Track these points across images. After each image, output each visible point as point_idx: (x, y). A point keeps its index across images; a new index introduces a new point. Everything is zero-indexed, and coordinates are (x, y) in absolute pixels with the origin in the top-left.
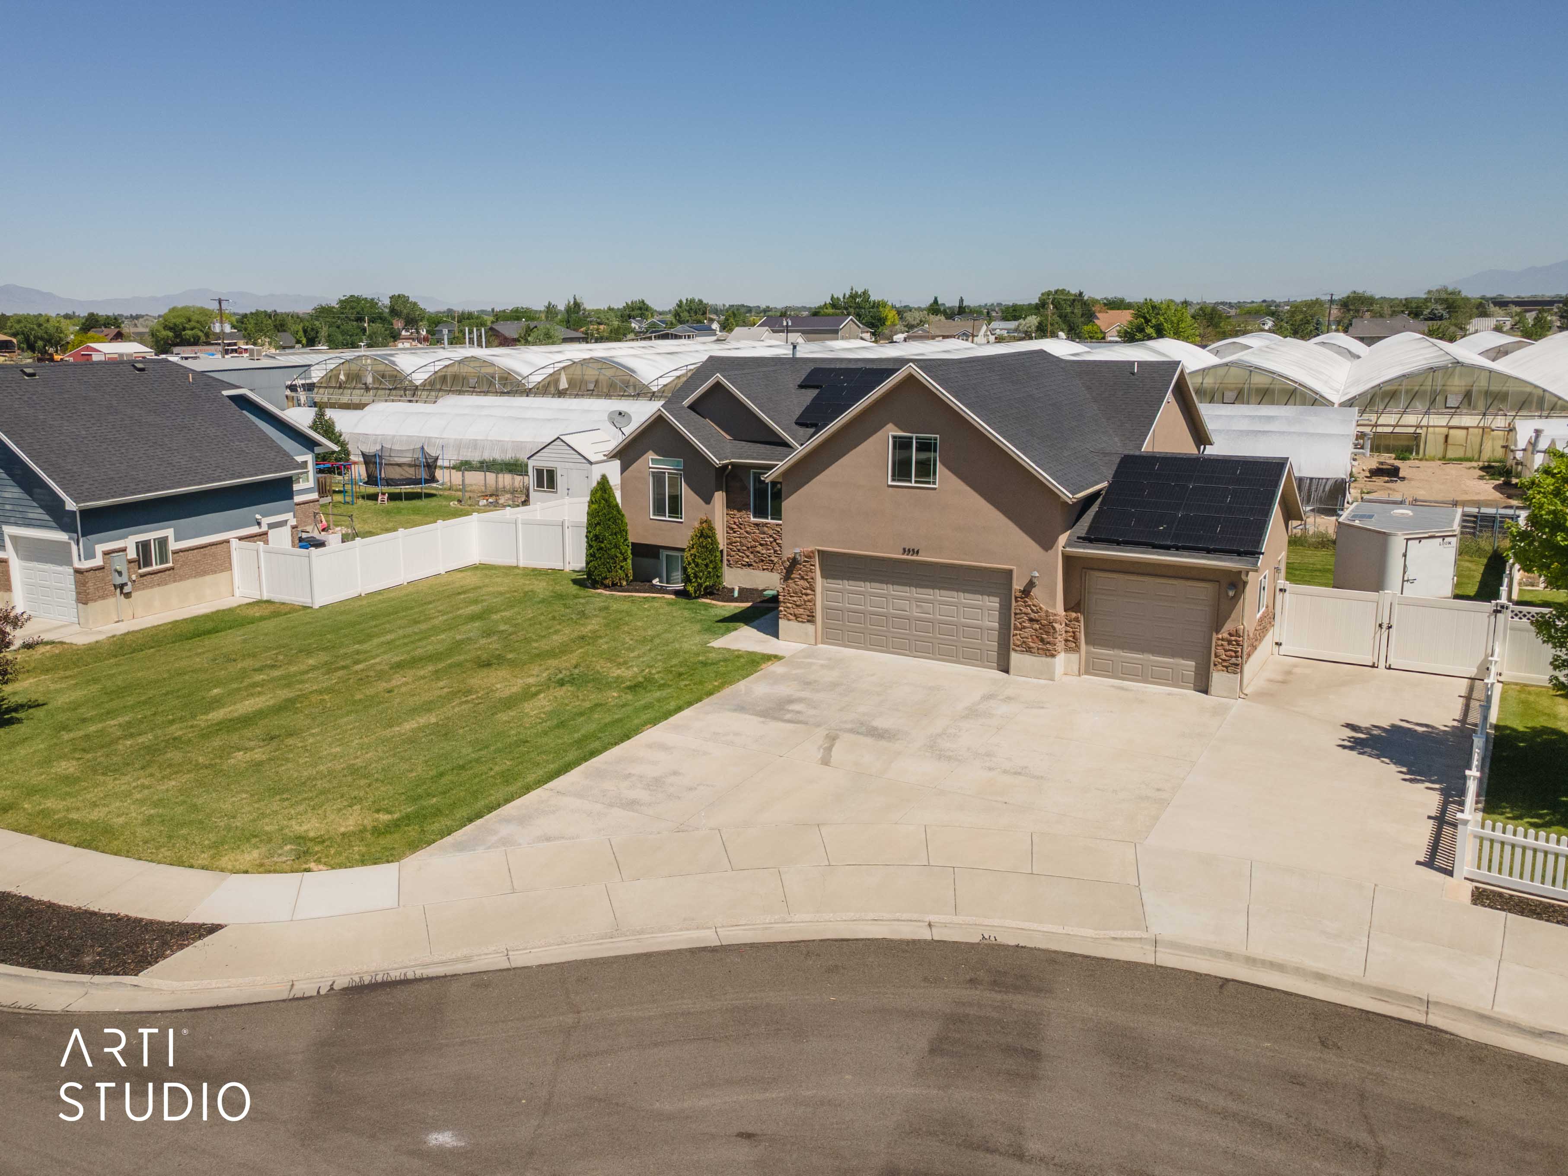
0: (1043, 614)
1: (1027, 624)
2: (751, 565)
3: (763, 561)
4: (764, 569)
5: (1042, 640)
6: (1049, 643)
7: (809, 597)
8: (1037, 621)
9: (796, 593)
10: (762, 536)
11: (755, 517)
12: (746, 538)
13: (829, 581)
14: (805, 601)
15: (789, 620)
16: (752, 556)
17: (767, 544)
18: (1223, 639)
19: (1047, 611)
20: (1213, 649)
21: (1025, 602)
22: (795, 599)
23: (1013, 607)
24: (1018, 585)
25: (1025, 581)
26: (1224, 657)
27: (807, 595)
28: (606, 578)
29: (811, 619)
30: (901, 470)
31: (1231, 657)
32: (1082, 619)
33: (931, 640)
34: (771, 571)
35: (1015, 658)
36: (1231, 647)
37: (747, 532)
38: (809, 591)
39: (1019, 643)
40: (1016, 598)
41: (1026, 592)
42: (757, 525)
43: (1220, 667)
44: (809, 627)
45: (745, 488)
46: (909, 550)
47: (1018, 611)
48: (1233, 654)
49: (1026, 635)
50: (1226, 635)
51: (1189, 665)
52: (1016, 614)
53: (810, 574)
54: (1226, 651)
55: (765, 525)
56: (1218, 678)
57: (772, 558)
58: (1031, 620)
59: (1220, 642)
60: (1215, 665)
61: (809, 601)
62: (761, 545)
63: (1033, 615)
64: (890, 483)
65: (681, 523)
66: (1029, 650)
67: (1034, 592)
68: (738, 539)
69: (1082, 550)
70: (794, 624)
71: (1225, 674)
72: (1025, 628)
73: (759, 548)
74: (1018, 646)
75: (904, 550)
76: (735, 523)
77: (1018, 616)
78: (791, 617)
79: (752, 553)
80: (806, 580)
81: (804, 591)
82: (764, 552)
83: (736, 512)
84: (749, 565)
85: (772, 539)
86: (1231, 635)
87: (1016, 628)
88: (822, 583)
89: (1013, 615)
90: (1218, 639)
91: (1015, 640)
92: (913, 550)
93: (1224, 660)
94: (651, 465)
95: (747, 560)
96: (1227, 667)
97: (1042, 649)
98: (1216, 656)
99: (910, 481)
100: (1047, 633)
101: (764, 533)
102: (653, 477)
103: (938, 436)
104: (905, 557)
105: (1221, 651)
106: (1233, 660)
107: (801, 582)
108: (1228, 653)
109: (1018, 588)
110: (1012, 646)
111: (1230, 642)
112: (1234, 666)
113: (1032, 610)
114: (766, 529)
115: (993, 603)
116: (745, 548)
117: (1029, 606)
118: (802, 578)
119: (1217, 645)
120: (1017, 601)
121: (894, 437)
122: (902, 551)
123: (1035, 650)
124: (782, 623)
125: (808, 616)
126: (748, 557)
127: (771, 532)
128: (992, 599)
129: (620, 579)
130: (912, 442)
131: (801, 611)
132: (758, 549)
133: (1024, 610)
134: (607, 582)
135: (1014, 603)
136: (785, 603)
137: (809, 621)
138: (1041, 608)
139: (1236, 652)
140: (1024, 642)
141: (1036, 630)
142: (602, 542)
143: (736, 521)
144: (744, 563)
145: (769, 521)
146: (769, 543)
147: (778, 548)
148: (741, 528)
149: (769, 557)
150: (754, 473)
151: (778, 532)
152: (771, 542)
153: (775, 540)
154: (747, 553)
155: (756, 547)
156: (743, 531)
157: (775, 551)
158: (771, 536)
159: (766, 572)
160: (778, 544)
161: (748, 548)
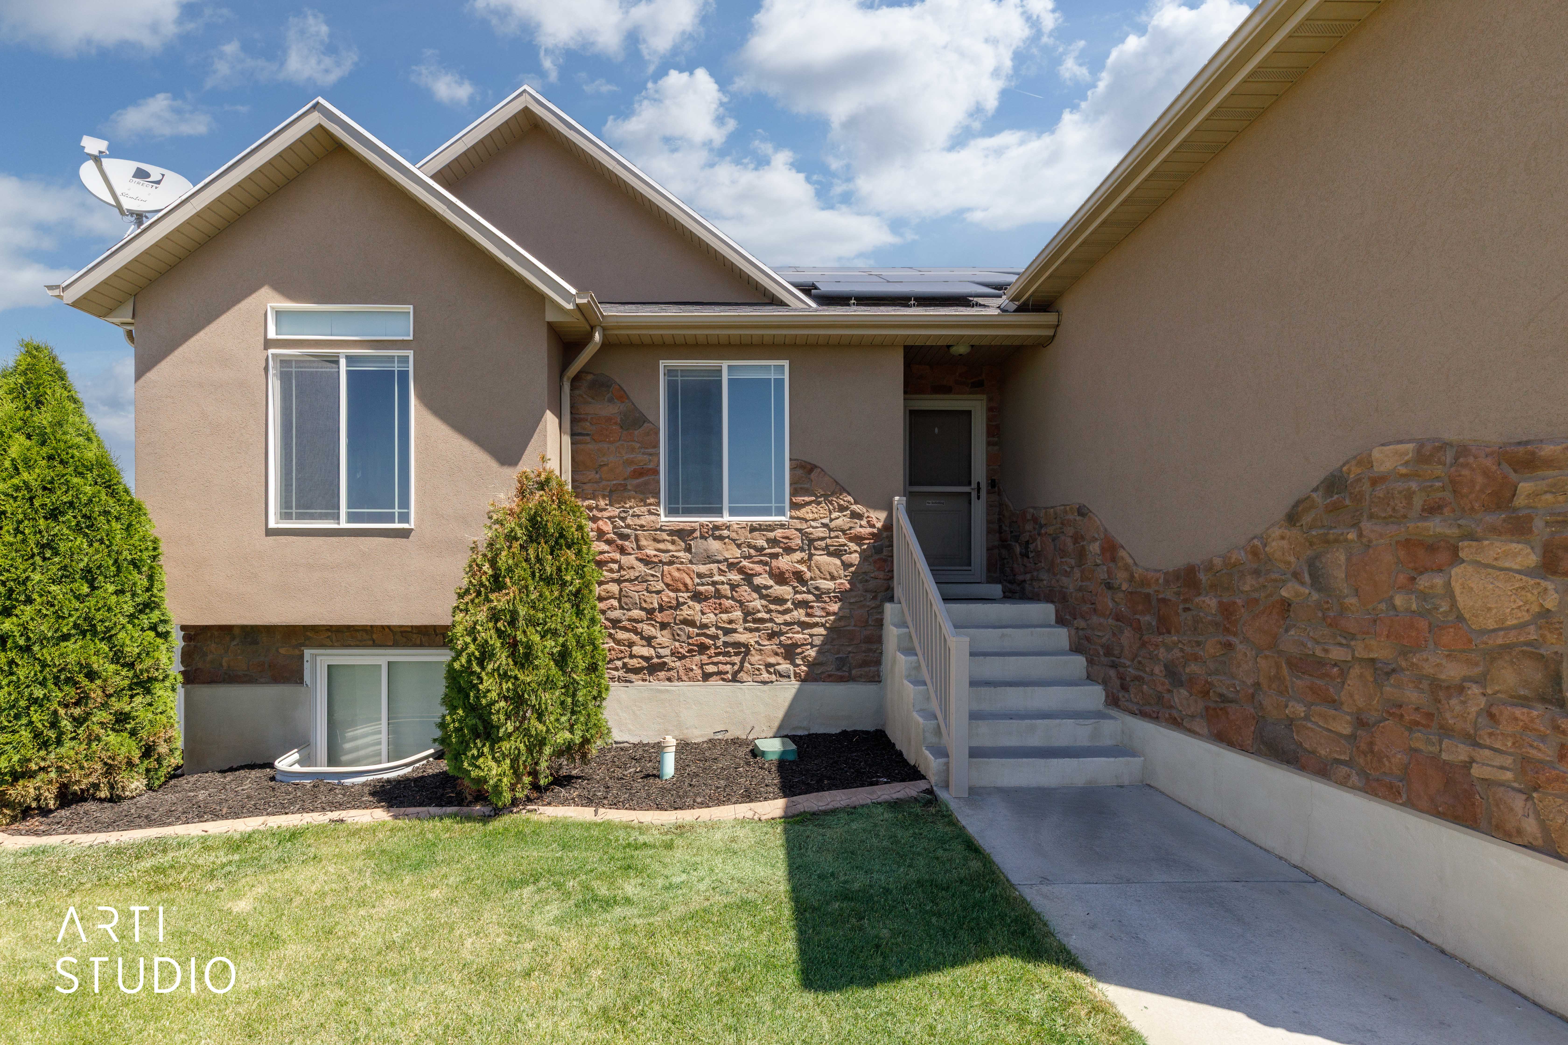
2: (663, 666)
3: (703, 648)
4: (706, 677)
10: (703, 569)
11: (671, 512)
12: (642, 579)
16: (663, 638)
17: (718, 595)
34: (734, 679)
37: (646, 561)
42: (682, 534)
45: (641, 424)
55: (715, 532)
57: (743, 637)
62: (697, 597)
65: (405, 535)
68: (614, 588)
73: (692, 610)
76: (601, 534)
79: (664, 626)
82: (710, 618)
83: (603, 499)
84: (653, 668)
85: (735, 577)
94: (273, 336)
95: (646, 651)
101: (709, 559)
102: (285, 375)
114: (714, 545)
116: (636, 613)
126: (649, 640)
127: (732, 553)
132: (685, 612)
143: (607, 527)
144: (634, 663)
145: (726, 518)
146: (725, 589)
147: (758, 604)
148: (623, 551)
149: (727, 632)
150: (670, 372)
151: (760, 550)
152: (733, 587)
153: (748, 578)
154: (648, 629)
155: (679, 605)
156: (629, 560)
157: (748, 614)
158: (731, 566)
159: (714, 682)
160: (757, 589)
161: (650, 612)
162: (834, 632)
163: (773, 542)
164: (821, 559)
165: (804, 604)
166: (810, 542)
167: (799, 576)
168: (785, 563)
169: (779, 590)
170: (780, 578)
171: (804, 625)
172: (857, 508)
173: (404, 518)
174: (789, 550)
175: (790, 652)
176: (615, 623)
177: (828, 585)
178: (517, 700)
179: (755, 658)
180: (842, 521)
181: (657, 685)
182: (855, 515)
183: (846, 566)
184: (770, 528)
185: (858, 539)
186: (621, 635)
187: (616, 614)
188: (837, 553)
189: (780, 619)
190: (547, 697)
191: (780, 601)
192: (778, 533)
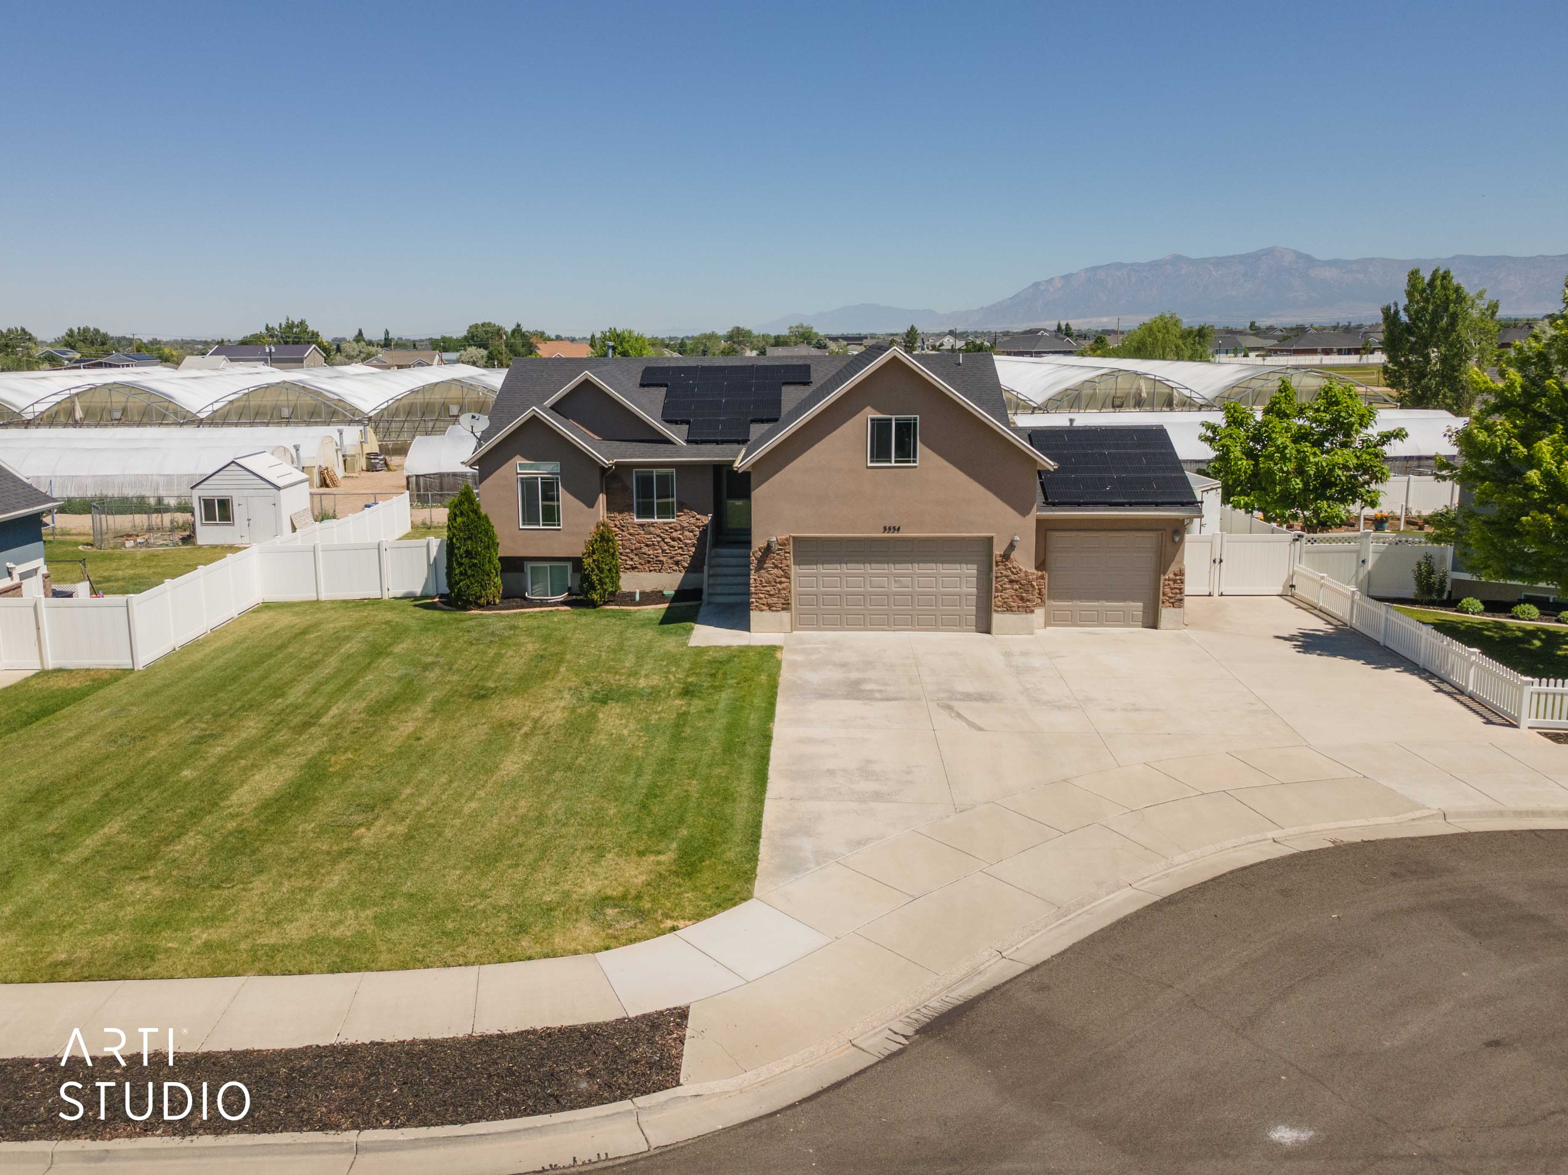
0: (1022, 575)
1: (1008, 586)
2: (636, 568)
3: (649, 562)
4: (650, 571)
5: (1022, 599)
6: (1028, 600)
7: (784, 585)
8: (1017, 582)
9: (768, 582)
10: (648, 536)
11: (638, 517)
12: (629, 540)
13: (801, 567)
14: (779, 590)
15: (762, 610)
16: (636, 558)
17: (654, 545)
18: (1169, 580)
19: (1026, 572)
20: (1161, 589)
21: (1005, 565)
22: (768, 589)
23: (994, 572)
24: (998, 550)
25: (1006, 545)
26: (1170, 595)
27: (781, 583)
28: (480, 597)
29: (786, 607)
30: (880, 452)
31: (1176, 594)
32: (1046, 576)
33: (911, 613)
34: (660, 571)
35: (996, 618)
36: (1176, 586)
37: (630, 534)
38: (783, 579)
39: (1000, 604)
40: (997, 562)
41: (1006, 556)
42: (642, 525)
43: (1167, 604)
44: (785, 616)
45: (627, 489)
46: (890, 528)
47: (999, 575)
48: (1178, 591)
49: (1007, 595)
50: (1172, 576)
51: (1137, 607)
52: (997, 577)
53: (784, 561)
54: (1172, 589)
55: (652, 525)
56: (1167, 613)
57: (661, 558)
58: (1011, 582)
59: (1167, 582)
60: (1163, 603)
61: (784, 589)
62: (647, 545)
63: (1013, 577)
64: (869, 464)
65: (559, 530)
66: (1009, 609)
67: (1014, 555)
68: (620, 542)
69: (1051, 513)
70: (767, 614)
71: (1172, 609)
72: (1006, 589)
73: (645, 549)
74: (999, 607)
75: (885, 528)
76: (616, 526)
77: (999, 579)
78: (764, 607)
79: (636, 555)
80: (781, 568)
81: (778, 580)
82: (651, 552)
83: (616, 514)
84: (633, 568)
85: (659, 539)
86: (1175, 575)
87: (997, 591)
88: (795, 569)
89: (994, 579)
90: (1165, 580)
91: (997, 601)
92: (894, 528)
93: (1171, 598)
94: (519, 471)
95: (631, 563)
96: (1173, 603)
97: (1022, 607)
98: (1164, 595)
99: (890, 462)
100: (1027, 591)
101: (650, 533)
102: (522, 484)
103: (918, 416)
104: (886, 535)
105: (1167, 590)
106: (1179, 596)
107: (775, 571)
108: (1174, 591)
109: (998, 553)
110: (994, 608)
111: (1175, 581)
112: (1178, 601)
113: (1012, 573)
114: (652, 529)
115: (972, 570)
116: (628, 551)
117: (1010, 569)
118: (776, 567)
119: (1164, 585)
120: (997, 565)
121: (872, 420)
122: (882, 530)
123: (1016, 609)
124: (754, 615)
125: (783, 604)
126: (632, 559)
127: (658, 532)
128: (970, 566)
129: (494, 597)
130: (891, 424)
131: (775, 600)
132: (643, 550)
133: (1005, 573)
134: (483, 601)
135: (994, 568)
136: (756, 594)
137: (783, 609)
138: (1020, 570)
139: (1180, 589)
140: (1005, 602)
141: (1016, 590)
142: (475, 558)
143: (618, 523)
144: (628, 566)
145: (656, 520)
146: (656, 543)
147: (666, 548)
148: (623, 531)
149: (657, 557)
150: (636, 472)
151: (667, 531)
152: (658, 542)
153: (663, 540)
154: (631, 556)
155: (641, 548)
156: (625, 534)
157: (663, 551)
158: (658, 536)
159: (653, 573)
160: (666, 543)
161: (632, 550)
162: (692, 557)
163: (671, 528)
164: (687, 533)
165: (681, 548)
166: (683, 528)
167: (679, 539)
168: (675, 534)
169: (673, 543)
170: (673, 539)
171: (682, 555)
172: (698, 516)
173: (559, 525)
174: (676, 531)
175: (677, 563)
176: (621, 554)
177: (690, 542)
178: (600, 580)
179: (666, 565)
180: (693, 520)
181: (634, 573)
182: (697, 519)
183: (695, 535)
184: (670, 523)
185: (698, 527)
186: (623, 558)
187: (621, 551)
188: (692, 532)
189: (673, 553)
190: (607, 580)
191: (674, 547)
192: (672, 525)
